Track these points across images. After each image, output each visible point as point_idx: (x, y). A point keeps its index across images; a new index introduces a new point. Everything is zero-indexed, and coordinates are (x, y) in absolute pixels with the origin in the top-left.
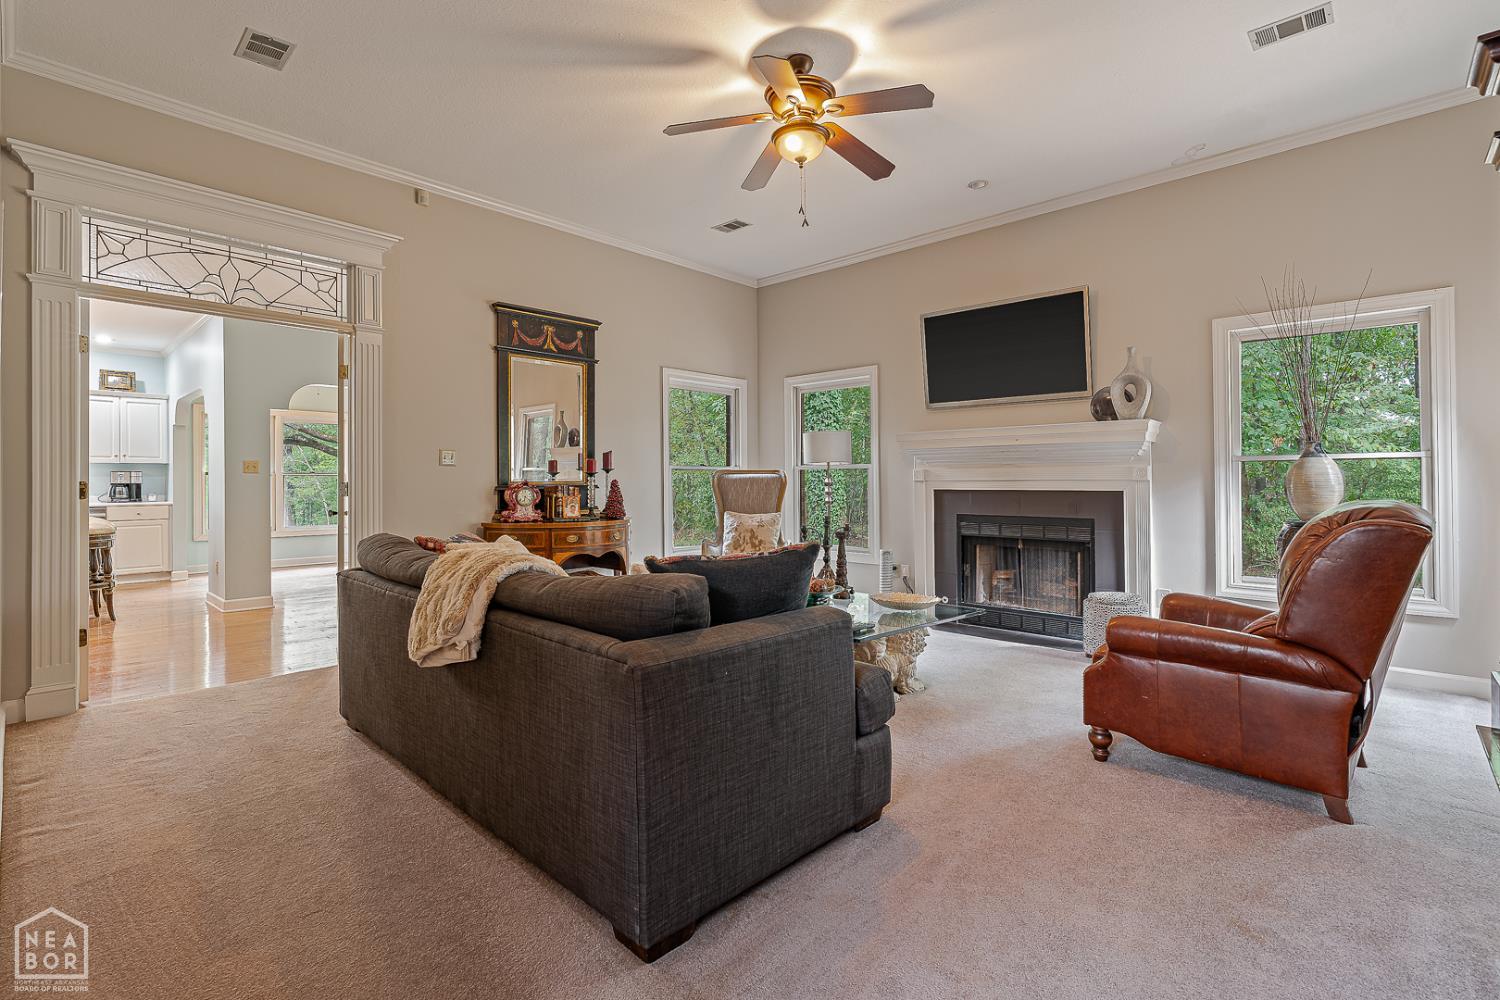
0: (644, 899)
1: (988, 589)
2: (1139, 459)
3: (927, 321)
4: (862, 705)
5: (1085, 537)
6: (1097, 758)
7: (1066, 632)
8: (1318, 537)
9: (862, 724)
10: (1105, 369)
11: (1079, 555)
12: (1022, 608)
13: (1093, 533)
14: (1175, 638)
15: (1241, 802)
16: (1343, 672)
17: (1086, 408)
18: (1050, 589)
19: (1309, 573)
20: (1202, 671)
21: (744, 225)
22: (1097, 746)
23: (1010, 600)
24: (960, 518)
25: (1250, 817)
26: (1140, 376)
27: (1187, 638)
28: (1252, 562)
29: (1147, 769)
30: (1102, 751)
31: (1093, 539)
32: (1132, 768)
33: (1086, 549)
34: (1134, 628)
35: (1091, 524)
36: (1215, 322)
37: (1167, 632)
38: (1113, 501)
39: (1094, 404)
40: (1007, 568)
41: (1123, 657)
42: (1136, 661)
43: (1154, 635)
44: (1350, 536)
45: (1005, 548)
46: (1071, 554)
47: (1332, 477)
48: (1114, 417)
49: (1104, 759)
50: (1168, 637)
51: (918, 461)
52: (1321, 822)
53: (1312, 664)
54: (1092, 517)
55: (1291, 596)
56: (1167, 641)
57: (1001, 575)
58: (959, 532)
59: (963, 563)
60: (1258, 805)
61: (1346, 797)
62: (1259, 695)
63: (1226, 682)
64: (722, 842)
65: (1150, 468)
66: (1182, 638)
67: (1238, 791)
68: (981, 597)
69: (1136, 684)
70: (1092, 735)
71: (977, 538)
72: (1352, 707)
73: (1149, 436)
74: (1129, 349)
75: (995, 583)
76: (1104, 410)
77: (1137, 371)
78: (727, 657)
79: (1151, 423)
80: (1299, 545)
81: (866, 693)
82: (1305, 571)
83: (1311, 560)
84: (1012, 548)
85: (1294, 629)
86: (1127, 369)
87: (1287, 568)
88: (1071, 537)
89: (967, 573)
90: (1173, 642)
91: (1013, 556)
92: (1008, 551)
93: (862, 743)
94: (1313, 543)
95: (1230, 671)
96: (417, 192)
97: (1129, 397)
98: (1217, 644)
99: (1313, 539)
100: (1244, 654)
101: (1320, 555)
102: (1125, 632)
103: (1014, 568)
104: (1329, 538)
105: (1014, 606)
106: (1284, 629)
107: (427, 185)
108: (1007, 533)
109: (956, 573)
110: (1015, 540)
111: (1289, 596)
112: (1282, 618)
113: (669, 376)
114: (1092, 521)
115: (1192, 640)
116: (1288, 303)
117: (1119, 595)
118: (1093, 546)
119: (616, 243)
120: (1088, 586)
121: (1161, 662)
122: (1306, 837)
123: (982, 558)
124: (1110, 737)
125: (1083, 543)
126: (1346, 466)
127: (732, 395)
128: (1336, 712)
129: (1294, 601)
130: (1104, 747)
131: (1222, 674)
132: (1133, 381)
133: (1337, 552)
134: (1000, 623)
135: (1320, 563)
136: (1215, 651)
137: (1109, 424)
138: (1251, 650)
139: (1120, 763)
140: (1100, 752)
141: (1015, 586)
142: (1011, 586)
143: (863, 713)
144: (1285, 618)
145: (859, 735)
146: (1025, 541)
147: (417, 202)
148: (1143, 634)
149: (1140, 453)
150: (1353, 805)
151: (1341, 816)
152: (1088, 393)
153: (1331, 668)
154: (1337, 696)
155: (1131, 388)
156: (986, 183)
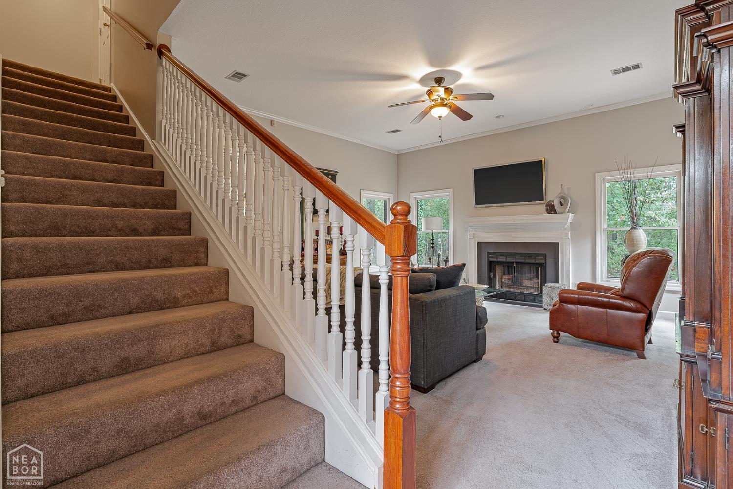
0: (425, 373)
1: (501, 284)
2: (565, 229)
3: (475, 170)
4: (478, 319)
5: (543, 261)
6: (554, 342)
7: (534, 300)
8: (635, 260)
9: (478, 325)
10: (551, 192)
11: (540, 269)
12: (516, 291)
13: (546, 260)
14: (584, 297)
15: (607, 354)
16: (643, 307)
17: (543, 208)
18: (527, 283)
19: (631, 273)
20: (594, 308)
21: (400, 131)
22: (554, 337)
23: (510, 288)
24: (489, 253)
25: (610, 358)
26: (566, 196)
27: (588, 297)
28: (610, 272)
29: (573, 345)
30: (556, 339)
31: (546, 262)
32: (568, 345)
33: (543, 266)
34: (569, 294)
35: (545, 256)
36: (596, 174)
37: (581, 295)
38: (555, 246)
39: (547, 206)
40: (509, 274)
41: (564, 304)
42: (569, 305)
43: (576, 296)
44: (645, 260)
45: (508, 266)
46: (536, 268)
47: (642, 237)
48: (555, 212)
49: (557, 342)
50: (581, 296)
51: (471, 230)
52: (635, 359)
53: (632, 304)
54: (545, 253)
55: (625, 282)
56: (581, 298)
57: (506, 277)
58: (488, 260)
59: (490, 272)
60: (613, 355)
61: (644, 350)
62: (613, 316)
63: (602, 312)
64: (443, 359)
65: (570, 233)
66: (587, 297)
67: (606, 351)
68: (497, 286)
69: (569, 314)
70: (553, 334)
71: (496, 262)
72: (646, 319)
73: (569, 220)
74: (562, 185)
75: (503, 281)
76: (551, 209)
77: (565, 194)
78: (445, 300)
79: (571, 215)
80: (628, 263)
81: (480, 315)
82: (630, 272)
83: (632, 268)
84: (511, 266)
85: (626, 293)
86: (560, 193)
87: (624, 271)
88: (537, 261)
89: (492, 276)
90: (583, 298)
91: (512, 269)
92: (509, 267)
93: (478, 332)
94: (633, 263)
95: (603, 308)
96: (272, 121)
97: (561, 204)
98: (599, 298)
99: (633, 261)
100: (609, 302)
101: (635, 266)
102: (565, 295)
103: (512, 274)
104: (638, 261)
105: (512, 290)
106: (623, 293)
107: (276, 119)
108: (509, 260)
109: (487, 276)
110: (513, 263)
111: (624, 281)
112: (622, 289)
113: (363, 193)
114: (546, 254)
115: (590, 297)
116: (625, 168)
117: (557, 285)
118: (546, 265)
119: (343, 137)
120: (544, 282)
121: (579, 306)
122: (629, 363)
123: (498, 270)
124: (559, 334)
125: (541, 264)
126: (648, 233)
127: (387, 200)
128: (640, 321)
129: (626, 282)
130: (557, 338)
131: (601, 309)
132: (563, 198)
133: (641, 265)
134: (506, 297)
135: (635, 269)
136: (598, 301)
137: (553, 215)
138: (611, 300)
139: (563, 343)
140: (556, 340)
141: (512, 282)
142: (510, 282)
143: (479, 321)
144: (623, 289)
145: (477, 329)
146: (517, 263)
147: (271, 125)
148: (572, 296)
149: (566, 227)
150: (646, 353)
151: (642, 356)
152: (544, 202)
153: (639, 306)
154: (641, 316)
155: (562, 200)
156: (503, 116)
